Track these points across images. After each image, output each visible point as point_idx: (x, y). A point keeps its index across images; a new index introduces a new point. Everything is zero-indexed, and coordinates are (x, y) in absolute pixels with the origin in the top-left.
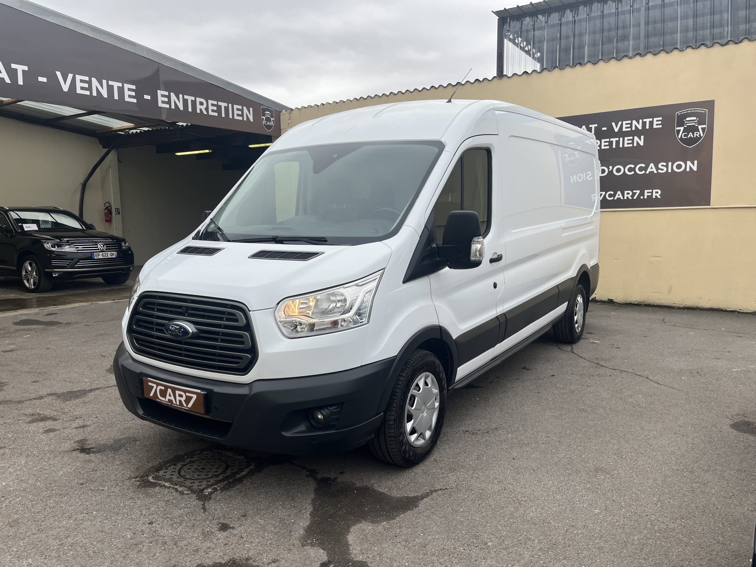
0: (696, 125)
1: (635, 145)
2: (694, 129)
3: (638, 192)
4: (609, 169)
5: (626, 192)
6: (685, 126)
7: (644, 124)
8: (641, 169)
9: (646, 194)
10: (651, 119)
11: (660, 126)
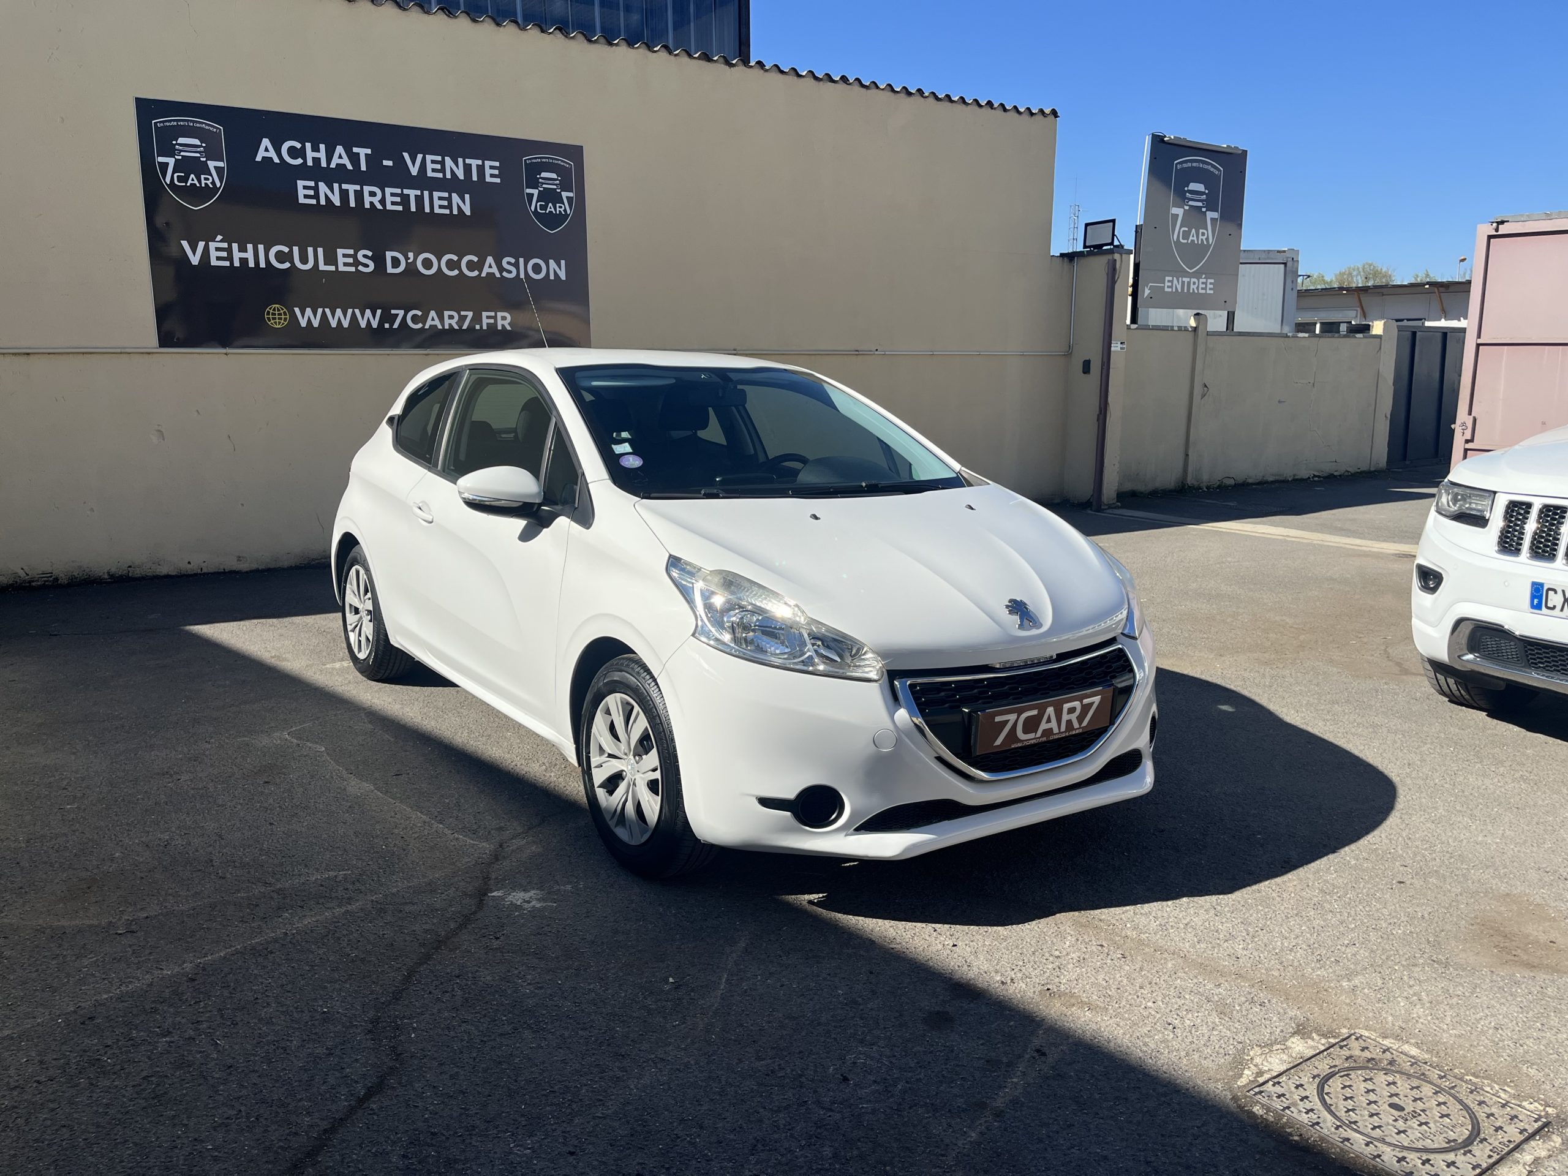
0: (559, 191)
1: (455, 212)
2: (556, 199)
3: (470, 314)
4: (407, 258)
5: (446, 313)
6: (540, 189)
7: (468, 168)
8: (471, 266)
9: (485, 321)
10: (480, 162)
11: (498, 180)
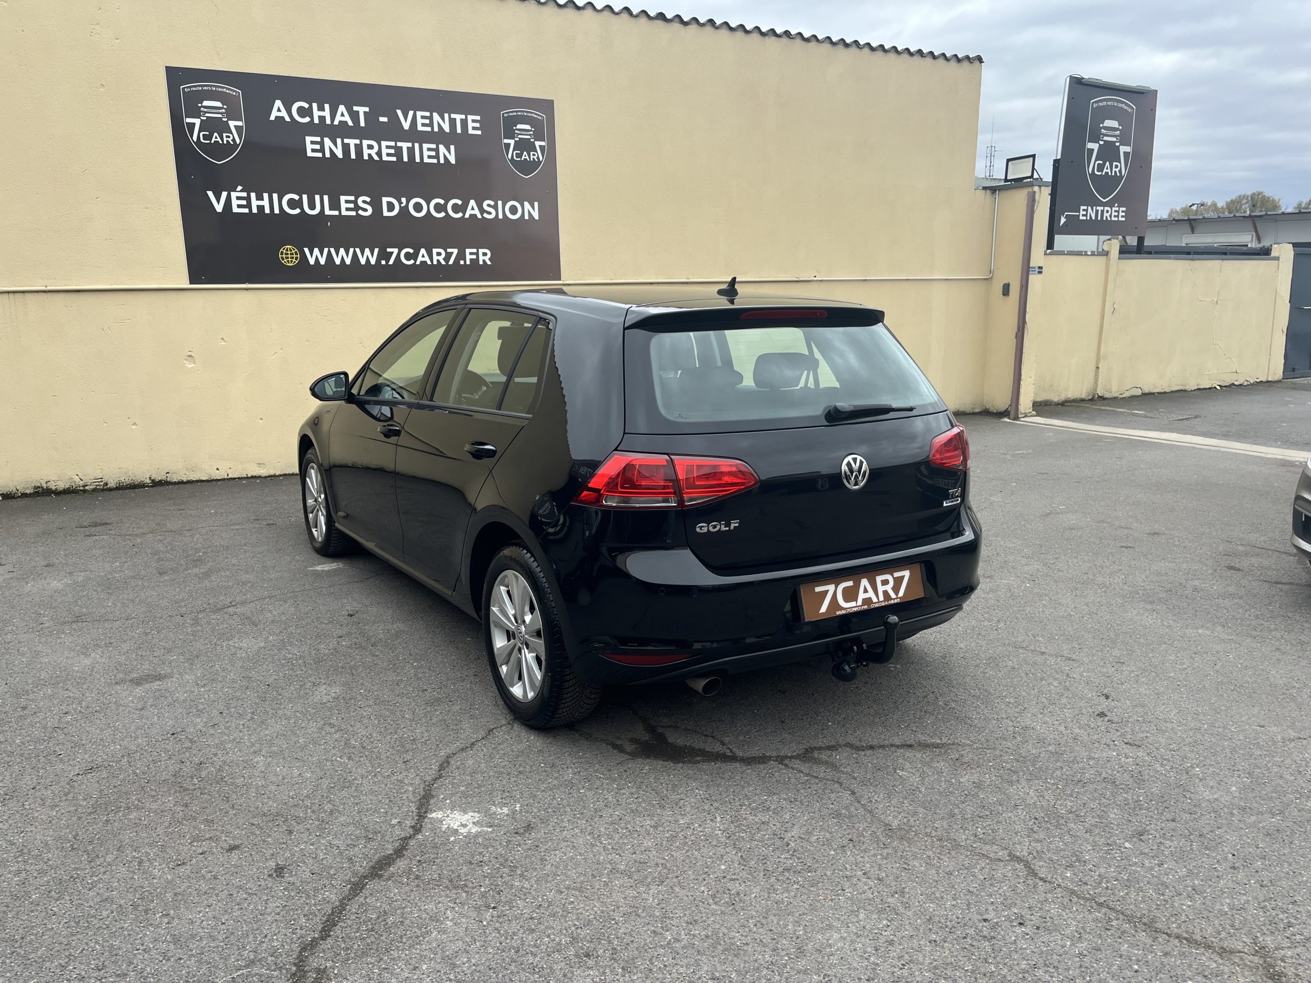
0: (532, 140)
1: (442, 161)
2: (531, 148)
3: (455, 251)
4: (400, 203)
5: (435, 251)
6: (516, 139)
7: (453, 122)
8: (456, 208)
9: (468, 257)
10: (463, 117)
11: (479, 132)
